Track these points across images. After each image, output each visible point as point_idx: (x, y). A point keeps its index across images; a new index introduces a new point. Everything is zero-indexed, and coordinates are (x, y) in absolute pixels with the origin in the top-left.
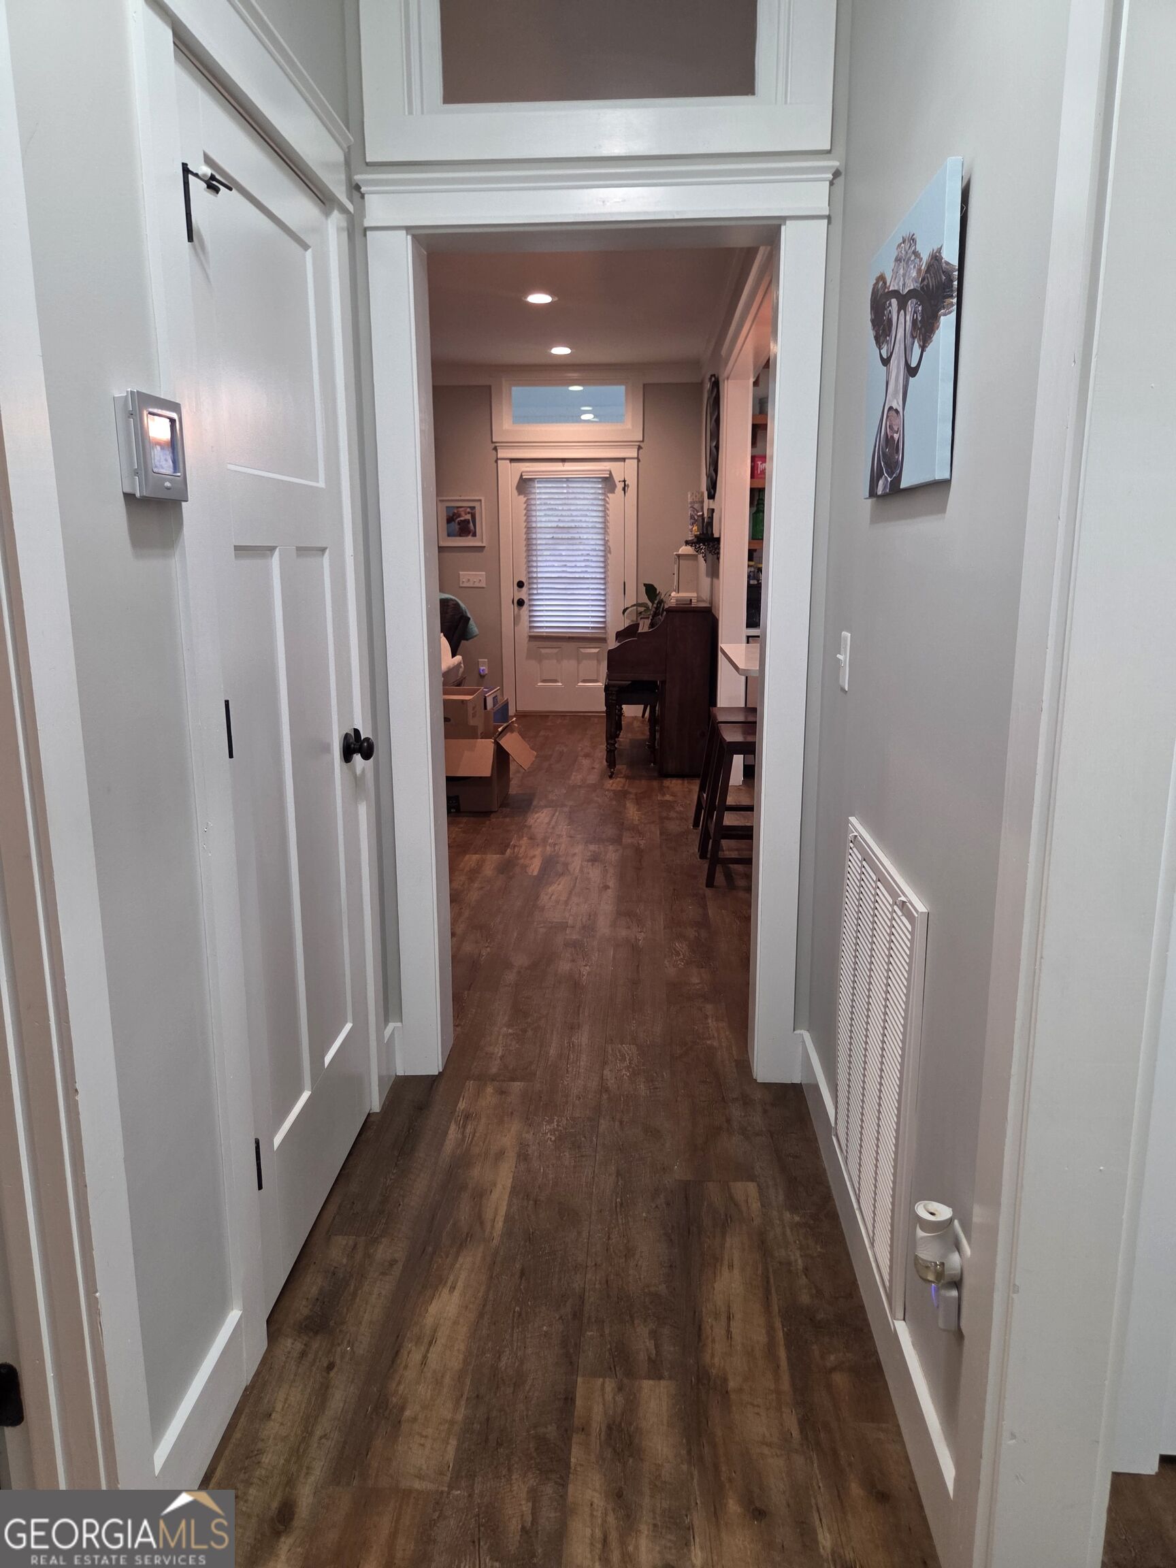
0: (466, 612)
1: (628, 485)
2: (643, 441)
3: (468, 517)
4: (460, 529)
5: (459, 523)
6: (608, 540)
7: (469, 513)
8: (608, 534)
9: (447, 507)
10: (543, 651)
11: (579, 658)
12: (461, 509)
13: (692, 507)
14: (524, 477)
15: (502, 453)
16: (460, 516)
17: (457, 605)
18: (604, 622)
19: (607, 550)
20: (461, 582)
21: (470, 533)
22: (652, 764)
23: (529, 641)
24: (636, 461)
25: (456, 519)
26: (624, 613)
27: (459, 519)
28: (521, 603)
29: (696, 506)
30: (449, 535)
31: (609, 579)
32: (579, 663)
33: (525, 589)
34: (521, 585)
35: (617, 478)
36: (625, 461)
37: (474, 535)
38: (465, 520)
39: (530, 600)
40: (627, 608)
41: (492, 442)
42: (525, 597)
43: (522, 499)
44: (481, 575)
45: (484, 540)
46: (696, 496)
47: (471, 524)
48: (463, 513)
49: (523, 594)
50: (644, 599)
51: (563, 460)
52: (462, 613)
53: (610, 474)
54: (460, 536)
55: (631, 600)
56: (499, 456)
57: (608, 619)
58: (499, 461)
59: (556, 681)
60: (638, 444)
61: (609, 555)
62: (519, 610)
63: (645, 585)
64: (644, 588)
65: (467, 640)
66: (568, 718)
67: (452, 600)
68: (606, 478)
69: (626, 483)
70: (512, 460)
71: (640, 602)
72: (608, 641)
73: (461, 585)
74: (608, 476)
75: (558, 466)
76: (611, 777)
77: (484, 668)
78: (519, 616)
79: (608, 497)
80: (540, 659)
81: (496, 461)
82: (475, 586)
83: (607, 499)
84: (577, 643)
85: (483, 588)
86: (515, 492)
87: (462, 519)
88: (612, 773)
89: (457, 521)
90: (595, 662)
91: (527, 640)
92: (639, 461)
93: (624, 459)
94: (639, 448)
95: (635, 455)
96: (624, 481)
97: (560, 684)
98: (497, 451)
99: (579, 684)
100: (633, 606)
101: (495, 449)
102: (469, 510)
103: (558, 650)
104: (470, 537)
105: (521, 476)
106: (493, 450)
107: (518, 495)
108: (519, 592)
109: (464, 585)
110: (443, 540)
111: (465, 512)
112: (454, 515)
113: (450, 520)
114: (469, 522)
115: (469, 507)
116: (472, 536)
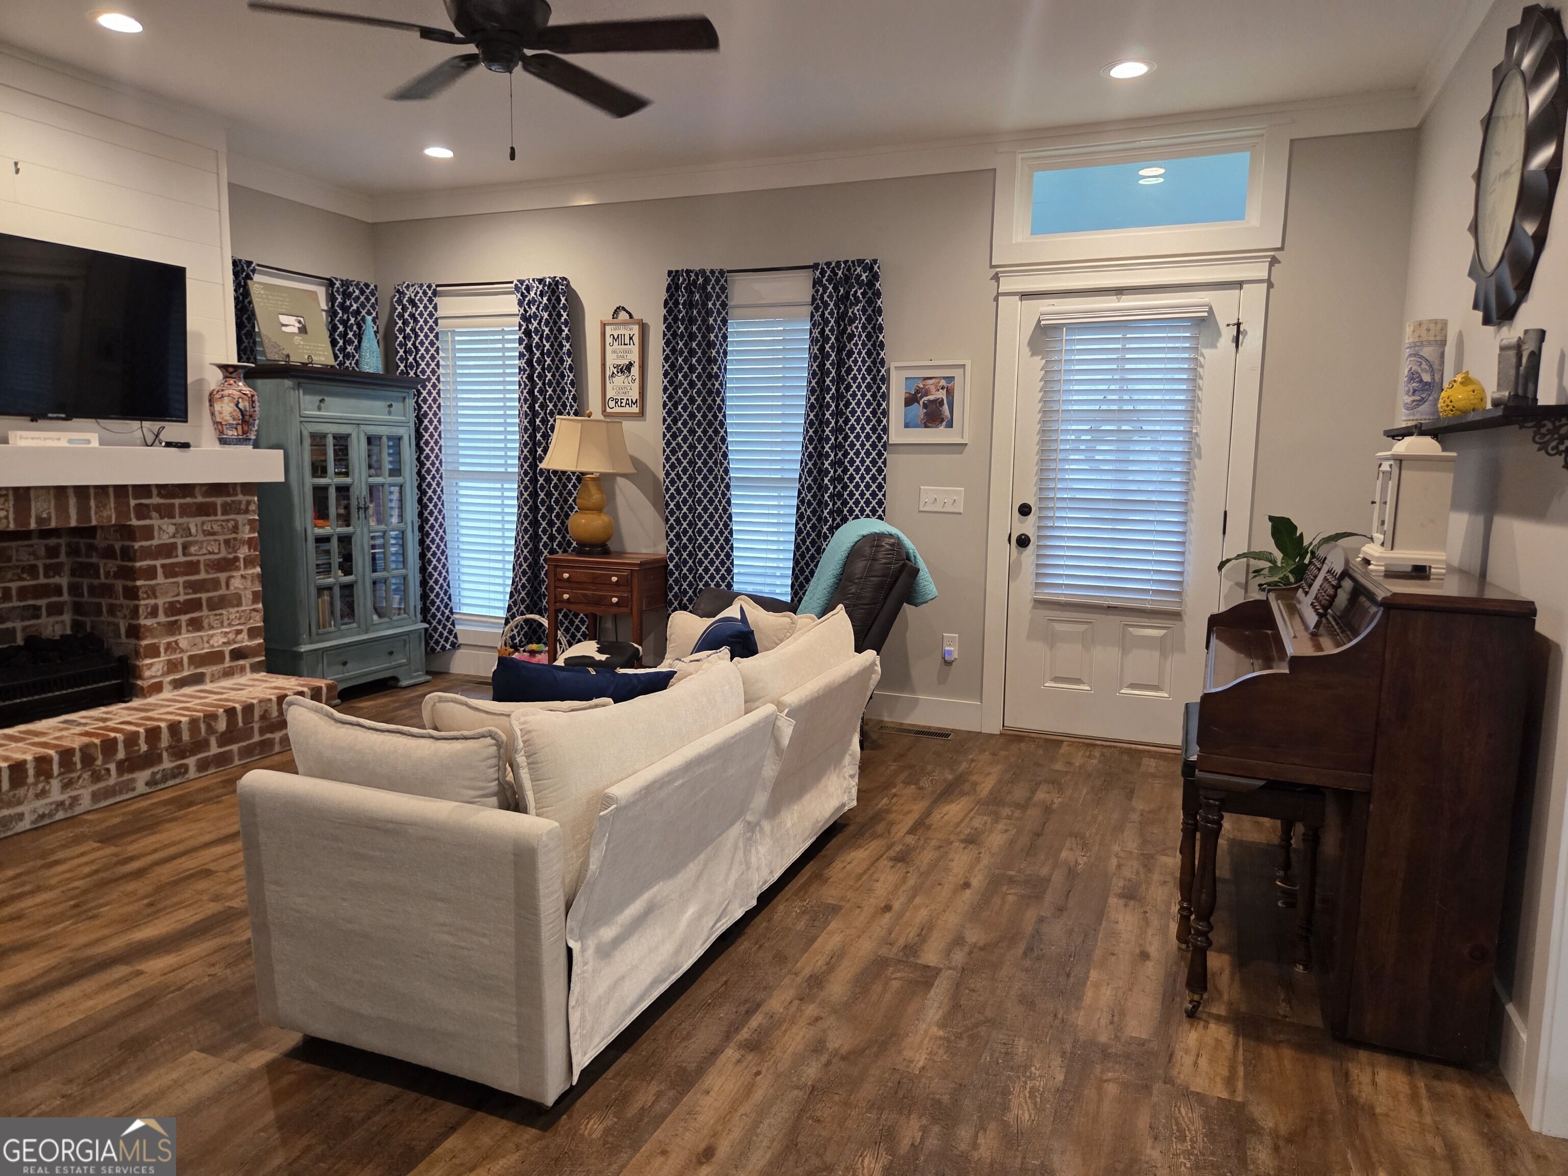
0: (915, 557)
1: (1245, 332)
2: (1281, 249)
3: (942, 395)
4: (926, 414)
5: (925, 406)
6: (1197, 434)
7: (943, 388)
8: (1198, 423)
10: (1058, 627)
11: (1125, 644)
12: (930, 382)
13: (1416, 355)
14: (1043, 322)
15: (1006, 285)
16: (927, 393)
17: (898, 545)
18: (1180, 583)
19: (1192, 451)
20: (922, 504)
21: (942, 420)
22: (1300, 968)
23: (1034, 607)
24: (1266, 285)
25: (922, 397)
26: (1220, 568)
27: (925, 398)
28: (1023, 542)
29: (1427, 352)
30: (907, 426)
31: (1194, 505)
32: (1125, 651)
33: (1032, 518)
34: (1025, 510)
35: (1224, 318)
36: (1241, 288)
37: (950, 425)
38: (935, 401)
39: (1039, 537)
40: (1228, 561)
41: (992, 267)
42: (1031, 533)
43: (1039, 362)
44: (956, 493)
45: (966, 434)
46: (1428, 330)
47: (946, 407)
48: (933, 389)
49: (1028, 526)
50: (1268, 544)
51: (1119, 291)
52: (908, 558)
53: (1211, 311)
54: (926, 426)
55: (1237, 543)
56: (1002, 289)
57: (1188, 578)
58: (1001, 299)
59: (1078, 681)
60: (1272, 253)
61: (1196, 460)
62: (1020, 553)
63: (1271, 518)
64: (1270, 524)
65: (916, 605)
66: (1097, 753)
67: (891, 535)
68: (1202, 320)
69: (1241, 329)
70: (1025, 296)
71: (1256, 548)
72: (1185, 618)
73: (921, 509)
74: (1206, 314)
75: (1111, 302)
76: (1191, 1015)
77: (952, 649)
78: (1019, 563)
79: (1202, 355)
80: (1052, 640)
81: (996, 299)
82: (945, 510)
83: (1201, 359)
84: (1125, 618)
85: (955, 514)
86: (1026, 350)
87: (931, 397)
88: (1196, 1005)
89: (921, 402)
90: (1156, 654)
91: (1031, 605)
92: (1270, 285)
93: (1239, 284)
94: (1274, 261)
95: (1264, 275)
96: (1238, 325)
97: (1088, 688)
98: (998, 281)
99: (1123, 691)
100: (1239, 557)
101: (996, 277)
102: (943, 383)
103: (1085, 627)
104: (942, 428)
105: (1039, 321)
106: (992, 279)
107: (1032, 355)
108: (1021, 522)
109: (926, 509)
110: (897, 433)
111: (936, 387)
112: (917, 392)
113: (910, 400)
114: (941, 403)
115: (944, 378)
116: (947, 426)
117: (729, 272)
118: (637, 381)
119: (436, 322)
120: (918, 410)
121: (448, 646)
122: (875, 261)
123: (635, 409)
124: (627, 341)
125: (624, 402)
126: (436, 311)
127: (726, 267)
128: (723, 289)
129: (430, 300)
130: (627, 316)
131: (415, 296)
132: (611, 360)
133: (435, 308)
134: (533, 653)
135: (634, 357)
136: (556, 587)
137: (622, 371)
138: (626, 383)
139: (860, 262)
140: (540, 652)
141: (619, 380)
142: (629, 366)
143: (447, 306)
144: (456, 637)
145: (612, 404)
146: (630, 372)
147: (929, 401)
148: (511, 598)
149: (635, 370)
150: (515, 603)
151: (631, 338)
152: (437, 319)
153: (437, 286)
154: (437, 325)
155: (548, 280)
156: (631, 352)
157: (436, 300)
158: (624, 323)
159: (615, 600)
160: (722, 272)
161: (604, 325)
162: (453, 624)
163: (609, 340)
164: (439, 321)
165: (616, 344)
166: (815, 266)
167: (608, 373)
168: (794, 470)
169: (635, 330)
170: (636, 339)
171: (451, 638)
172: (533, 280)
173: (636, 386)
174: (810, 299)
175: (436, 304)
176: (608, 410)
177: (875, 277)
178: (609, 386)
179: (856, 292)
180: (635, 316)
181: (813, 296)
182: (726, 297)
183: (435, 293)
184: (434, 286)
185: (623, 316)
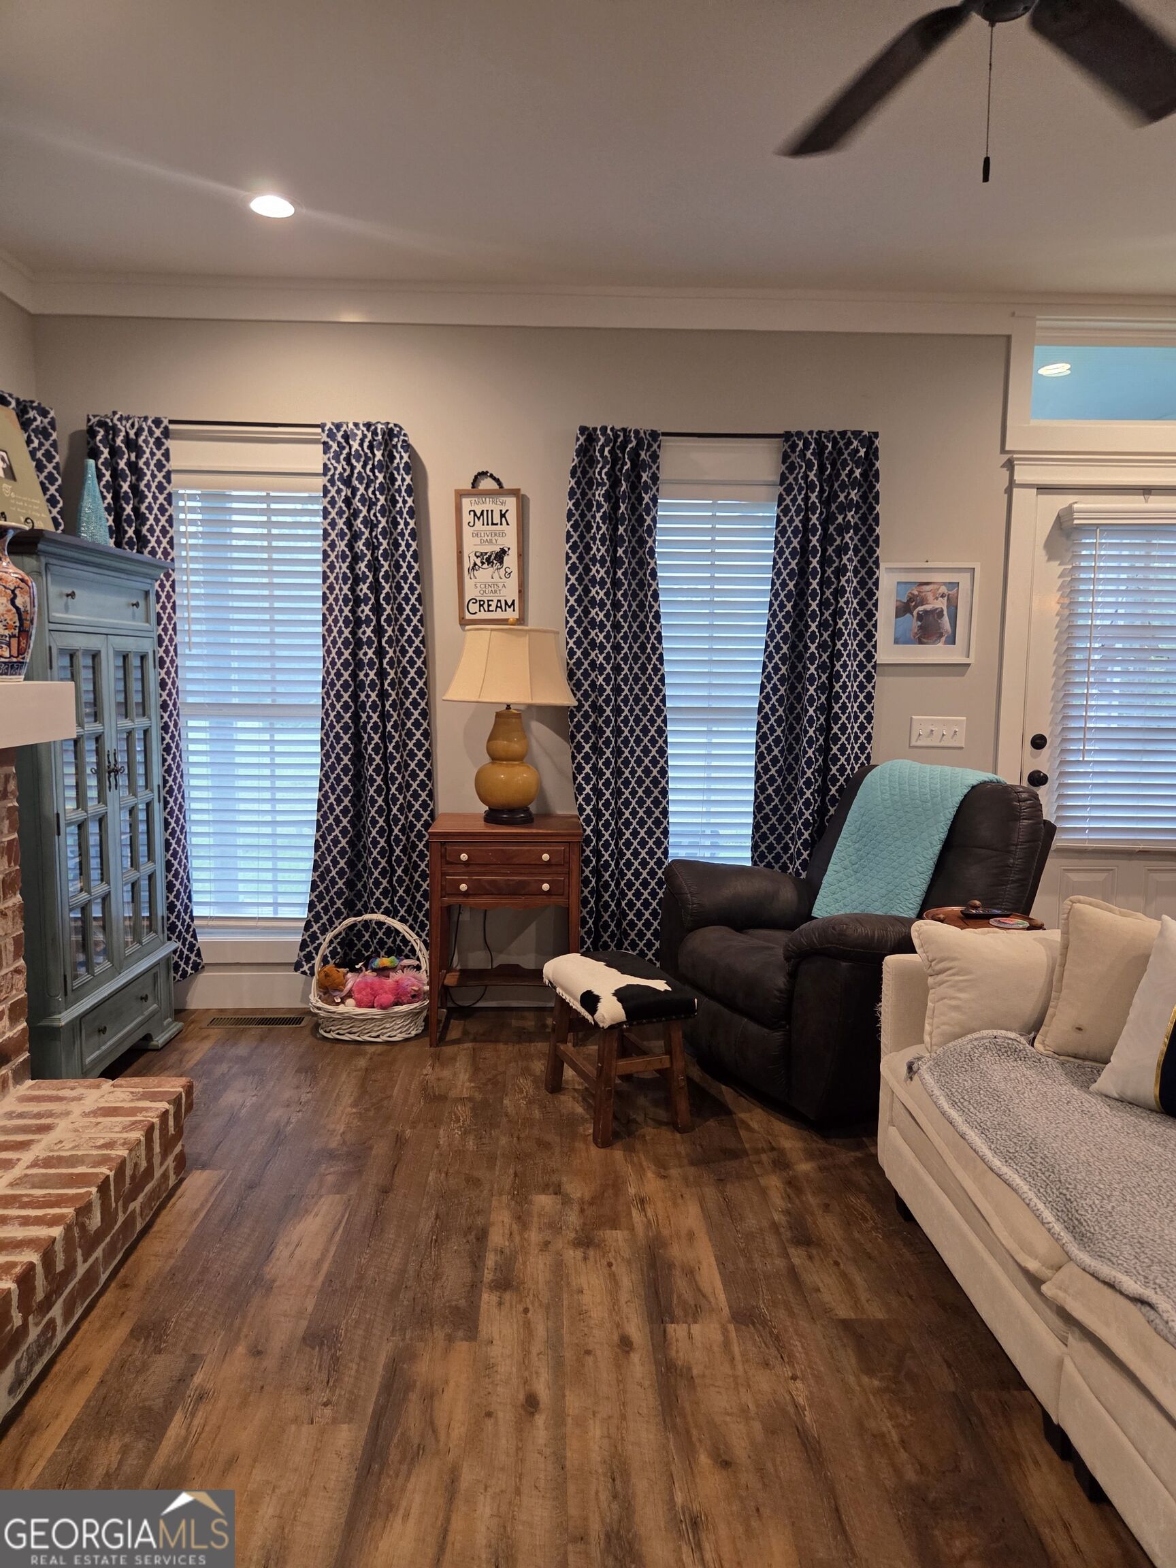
3: (942, 604)
4: (920, 627)
5: (920, 617)
7: (943, 596)
9: (898, 583)
10: (1074, 877)
11: (1149, 892)
12: (927, 588)
14: (1064, 523)
15: (1023, 474)
16: (923, 602)
20: (914, 737)
21: (941, 635)
25: (916, 607)
27: (920, 608)
28: (1037, 780)
30: (896, 642)
32: (1148, 902)
33: (1047, 751)
34: (1039, 742)
37: (952, 640)
38: (932, 611)
39: (1062, 774)
41: (1005, 451)
42: (1046, 769)
43: (1056, 568)
44: (956, 723)
45: (972, 653)
47: (946, 618)
48: (930, 597)
49: (1043, 761)
51: (1147, 490)
54: (921, 643)
56: (1019, 477)
58: (1015, 490)
70: (1043, 489)
73: (913, 743)
75: (1136, 503)
80: (1066, 893)
81: (1009, 491)
82: (943, 744)
84: (1147, 864)
85: (961, 748)
86: (1041, 553)
87: (928, 607)
89: (915, 613)
98: (1012, 470)
101: (1010, 465)
102: (943, 589)
103: (1105, 876)
104: (940, 645)
106: (1003, 466)
107: (1049, 559)
108: (1034, 756)
109: (919, 743)
110: (886, 652)
111: (934, 594)
112: (910, 600)
113: (904, 609)
114: (941, 614)
115: (944, 584)
116: (946, 643)
117: (664, 434)
118: (515, 575)
119: (168, 477)
120: (910, 621)
121: (190, 971)
122: (876, 435)
123: (512, 615)
124: (497, 519)
125: (494, 604)
126: (168, 460)
127: (660, 429)
128: (654, 457)
129: (159, 444)
130: (495, 486)
131: (137, 434)
132: (472, 546)
133: (166, 455)
134: (383, 971)
135: (509, 539)
136: (444, 874)
137: (489, 561)
138: (496, 578)
139: (857, 434)
140: (394, 969)
141: (485, 573)
142: (501, 555)
143: (183, 454)
144: (199, 955)
145: (474, 607)
146: (501, 562)
147: (926, 612)
148: (313, 890)
149: (511, 561)
150: (320, 898)
151: (503, 516)
152: (169, 473)
153: (171, 422)
154: (169, 482)
155: (379, 426)
156: (503, 534)
157: (168, 443)
158: (488, 493)
159: (546, 887)
160: (654, 435)
161: (460, 495)
162: (194, 936)
163: (467, 518)
164: (173, 476)
165: (479, 523)
166: (787, 436)
167: (467, 565)
168: (751, 697)
169: (510, 504)
170: (512, 517)
171: (193, 957)
172: (356, 425)
173: (513, 583)
174: (777, 479)
175: (167, 450)
176: (468, 616)
177: (872, 454)
178: (469, 583)
179: (851, 472)
180: (506, 486)
181: (783, 474)
182: (658, 468)
183: (166, 433)
184: (166, 422)
185: (487, 484)
